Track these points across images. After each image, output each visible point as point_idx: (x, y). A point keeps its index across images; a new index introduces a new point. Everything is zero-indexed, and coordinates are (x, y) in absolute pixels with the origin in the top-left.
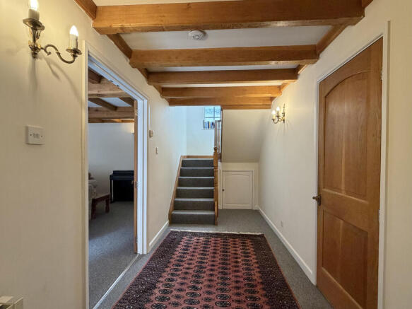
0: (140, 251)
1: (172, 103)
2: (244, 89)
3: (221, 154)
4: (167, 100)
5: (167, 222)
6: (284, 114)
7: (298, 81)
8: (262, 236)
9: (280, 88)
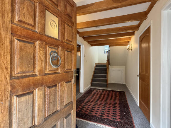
0: (81, 92)
1: (92, 45)
2: (116, 39)
3: (110, 63)
4: (90, 44)
5: (90, 85)
6: (131, 47)
7: (135, 36)
8: (124, 92)
9: (130, 38)
